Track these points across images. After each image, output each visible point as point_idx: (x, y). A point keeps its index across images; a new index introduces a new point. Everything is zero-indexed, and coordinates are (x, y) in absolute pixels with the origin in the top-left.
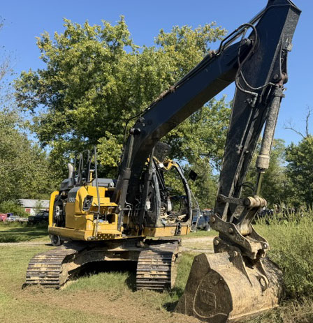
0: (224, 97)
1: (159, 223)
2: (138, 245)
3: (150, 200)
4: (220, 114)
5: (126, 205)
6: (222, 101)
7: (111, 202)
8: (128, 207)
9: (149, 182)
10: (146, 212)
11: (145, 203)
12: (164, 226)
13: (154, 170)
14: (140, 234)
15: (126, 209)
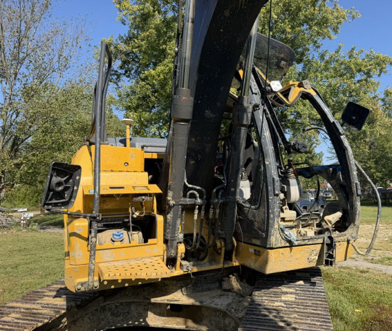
0: (340, 47)
1: (275, 238)
2: (225, 286)
3: (250, 178)
4: (335, 69)
5: (186, 189)
6: (337, 52)
7: (151, 182)
8: (193, 196)
9: (243, 131)
10: (241, 207)
11: (236, 185)
12: (291, 244)
13: (257, 99)
14: (228, 257)
15: (188, 201)
